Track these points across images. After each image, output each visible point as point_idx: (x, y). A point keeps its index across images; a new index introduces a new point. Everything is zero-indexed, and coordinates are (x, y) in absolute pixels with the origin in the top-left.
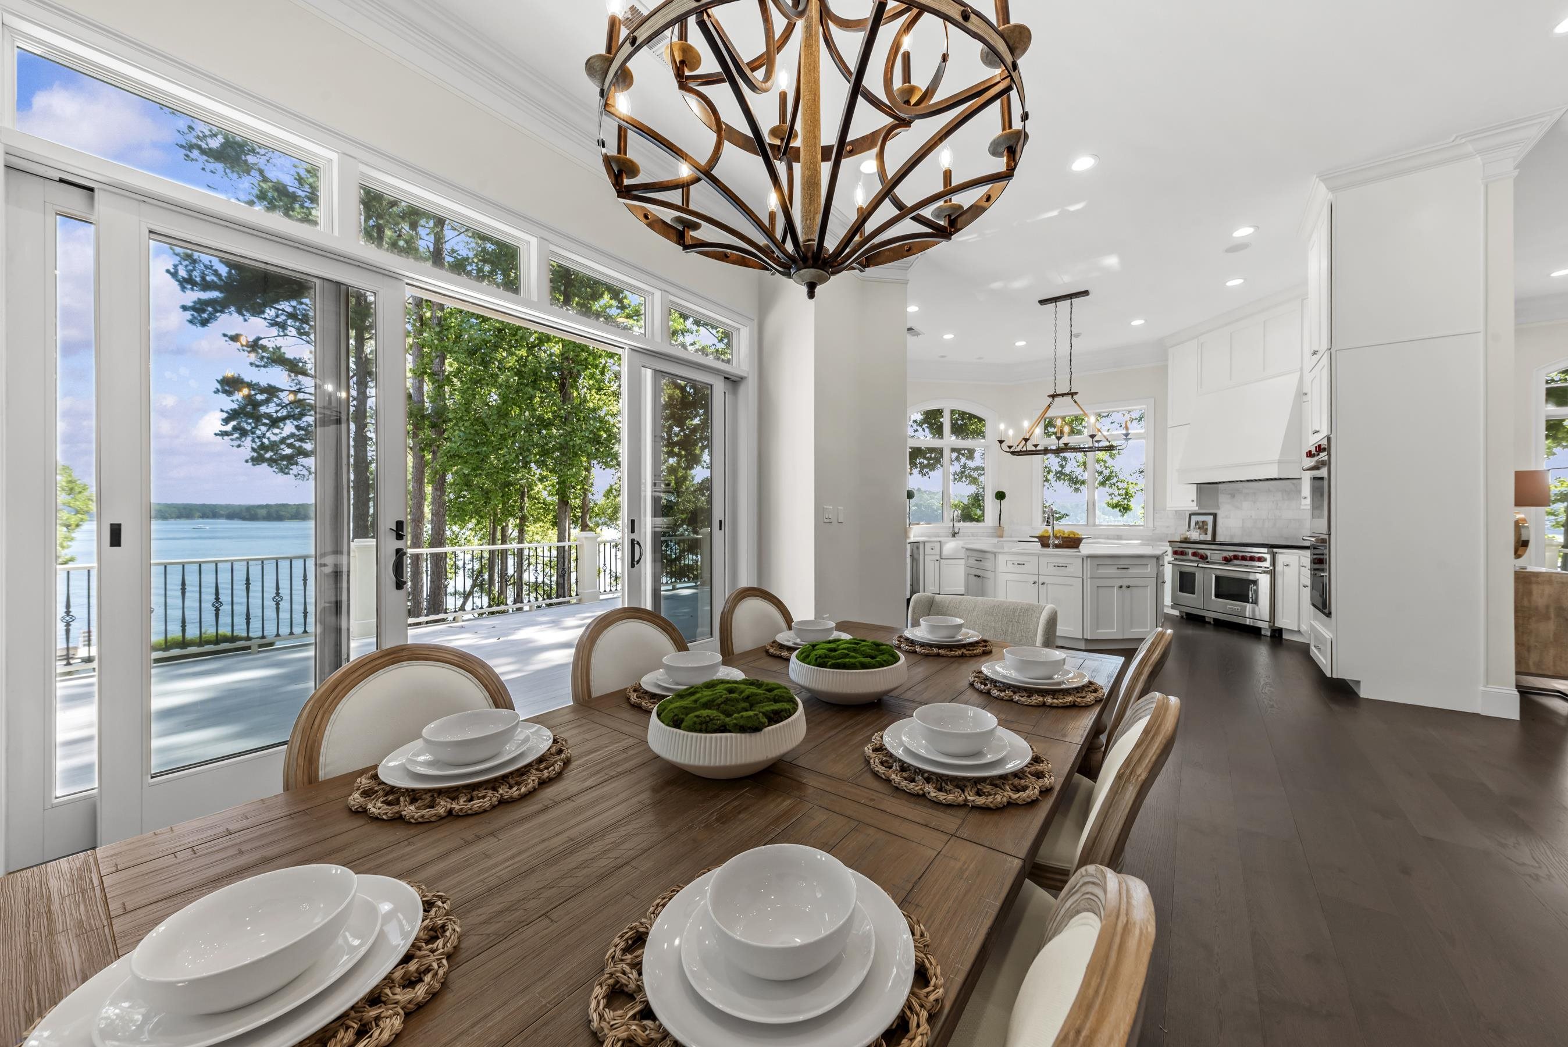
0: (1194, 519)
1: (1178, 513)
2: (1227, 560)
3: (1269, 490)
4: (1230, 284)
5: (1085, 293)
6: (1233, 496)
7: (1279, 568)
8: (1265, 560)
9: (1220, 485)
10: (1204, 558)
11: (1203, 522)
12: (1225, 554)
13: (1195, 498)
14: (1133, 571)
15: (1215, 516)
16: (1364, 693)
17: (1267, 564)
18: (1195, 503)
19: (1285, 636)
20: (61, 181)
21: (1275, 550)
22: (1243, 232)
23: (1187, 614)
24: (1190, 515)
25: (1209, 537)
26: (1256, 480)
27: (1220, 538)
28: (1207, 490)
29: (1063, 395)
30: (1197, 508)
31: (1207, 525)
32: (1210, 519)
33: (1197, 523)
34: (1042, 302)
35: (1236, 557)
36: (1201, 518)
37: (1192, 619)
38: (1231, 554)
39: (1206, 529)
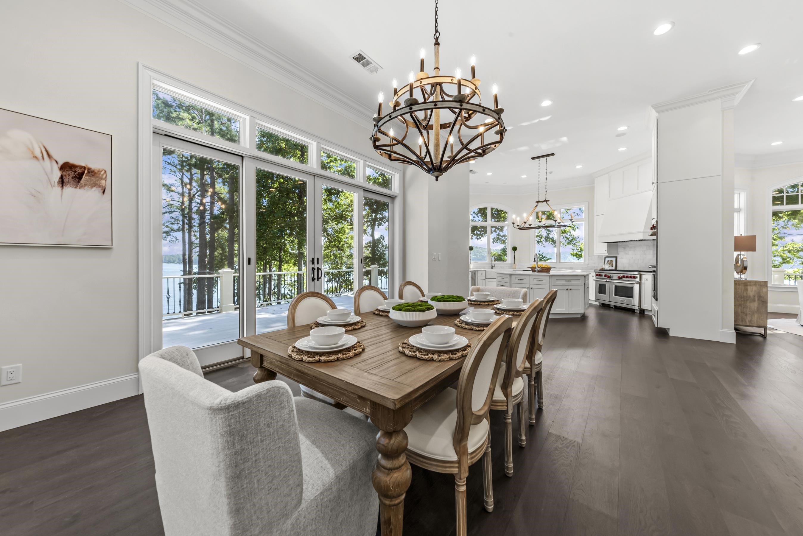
0: (607, 259)
1: (599, 257)
2: (620, 278)
4: (620, 150)
5: (553, 154)
6: (625, 248)
7: (643, 281)
8: (637, 278)
9: (619, 243)
10: (609, 277)
11: (611, 261)
12: (619, 275)
13: (607, 249)
14: (573, 282)
15: (616, 258)
16: (671, 334)
17: (638, 279)
18: (607, 252)
19: (646, 313)
20: (166, 135)
21: (641, 273)
22: (622, 129)
23: (602, 304)
24: (605, 258)
25: (613, 268)
26: (634, 241)
27: (618, 269)
28: (613, 245)
29: (542, 202)
30: (607, 254)
31: (613, 262)
32: (614, 259)
33: (608, 261)
34: (533, 158)
35: (624, 277)
36: (610, 259)
37: (605, 306)
38: (622, 275)
39: (613, 264)
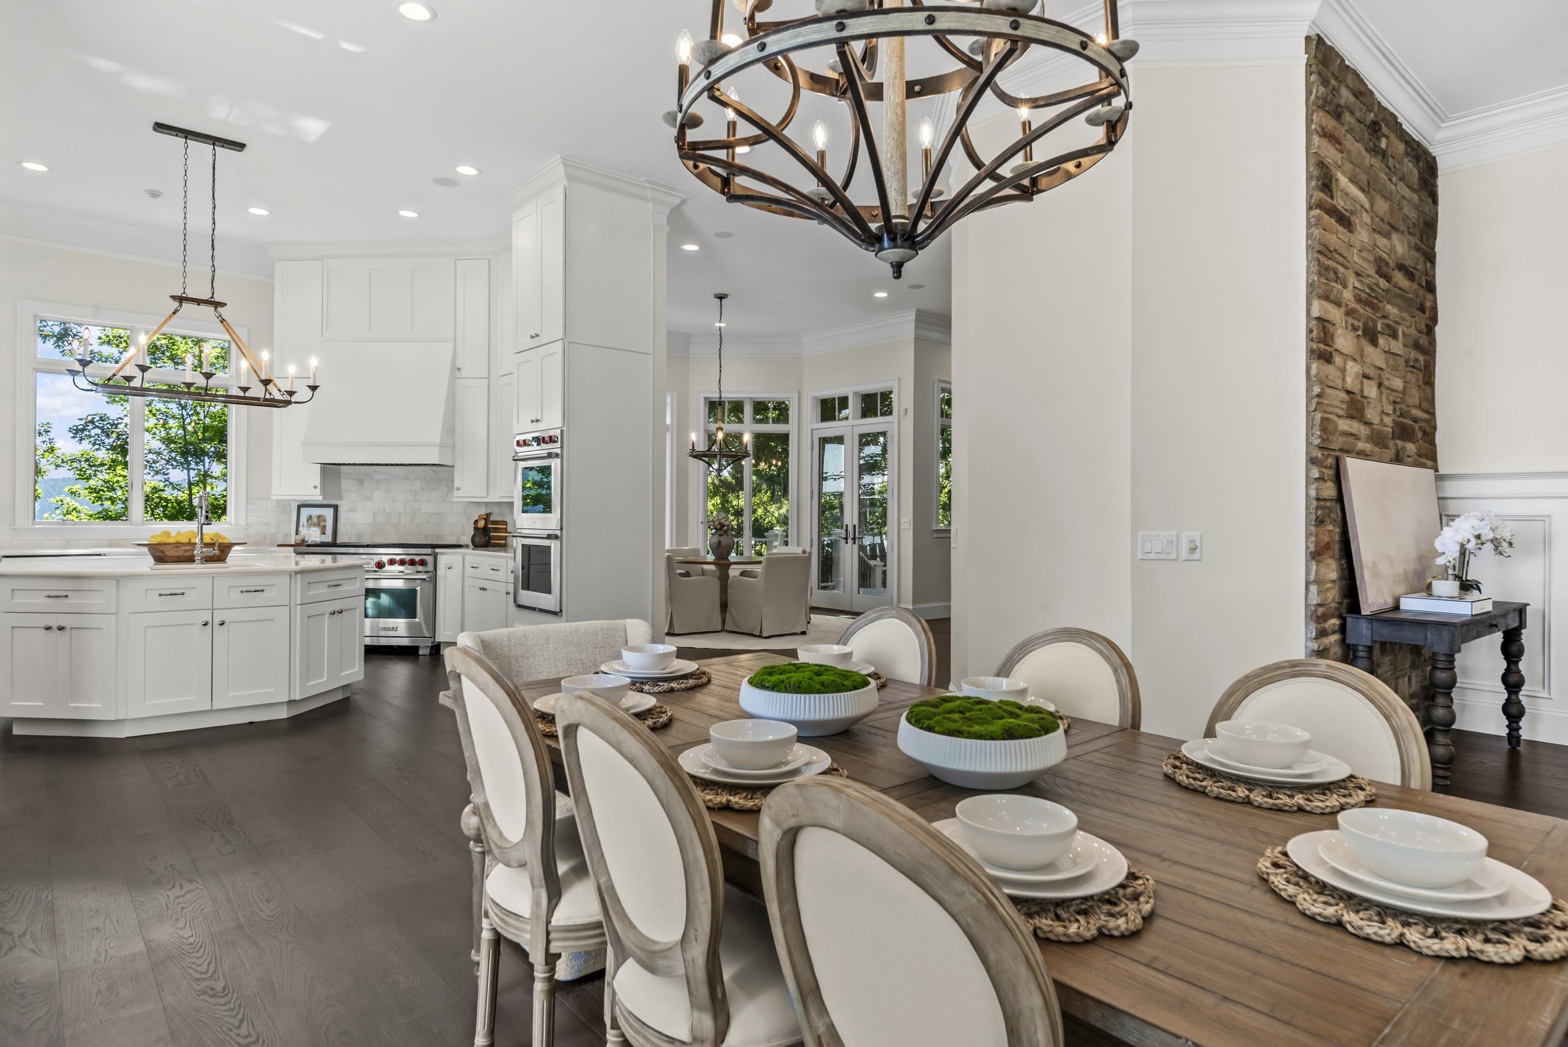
0: (305, 512)
1: (282, 505)
2: (378, 567)
3: (406, 478)
5: (240, 146)
6: (361, 482)
7: (440, 572)
8: (426, 563)
9: (342, 467)
11: (319, 517)
13: (318, 482)
15: (336, 508)
17: (428, 567)
18: (318, 490)
19: (442, 653)
21: (437, 550)
22: (467, 170)
24: (299, 507)
25: (328, 538)
27: (340, 540)
28: (330, 471)
29: (199, 302)
30: (321, 498)
31: (324, 520)
32: (329, 513)
33: (310, 517)
34: (159, 127)
35: (392, 562)
36: (315, 512)
38: (384, 558)
39: (325, 527)
